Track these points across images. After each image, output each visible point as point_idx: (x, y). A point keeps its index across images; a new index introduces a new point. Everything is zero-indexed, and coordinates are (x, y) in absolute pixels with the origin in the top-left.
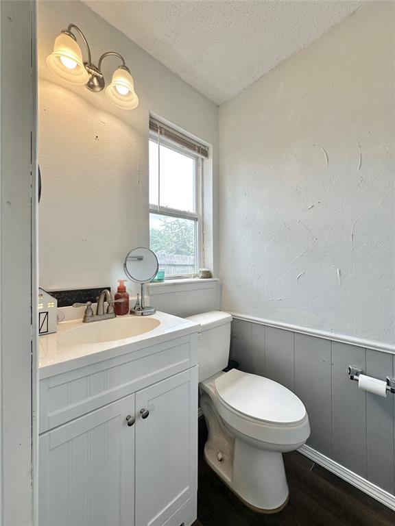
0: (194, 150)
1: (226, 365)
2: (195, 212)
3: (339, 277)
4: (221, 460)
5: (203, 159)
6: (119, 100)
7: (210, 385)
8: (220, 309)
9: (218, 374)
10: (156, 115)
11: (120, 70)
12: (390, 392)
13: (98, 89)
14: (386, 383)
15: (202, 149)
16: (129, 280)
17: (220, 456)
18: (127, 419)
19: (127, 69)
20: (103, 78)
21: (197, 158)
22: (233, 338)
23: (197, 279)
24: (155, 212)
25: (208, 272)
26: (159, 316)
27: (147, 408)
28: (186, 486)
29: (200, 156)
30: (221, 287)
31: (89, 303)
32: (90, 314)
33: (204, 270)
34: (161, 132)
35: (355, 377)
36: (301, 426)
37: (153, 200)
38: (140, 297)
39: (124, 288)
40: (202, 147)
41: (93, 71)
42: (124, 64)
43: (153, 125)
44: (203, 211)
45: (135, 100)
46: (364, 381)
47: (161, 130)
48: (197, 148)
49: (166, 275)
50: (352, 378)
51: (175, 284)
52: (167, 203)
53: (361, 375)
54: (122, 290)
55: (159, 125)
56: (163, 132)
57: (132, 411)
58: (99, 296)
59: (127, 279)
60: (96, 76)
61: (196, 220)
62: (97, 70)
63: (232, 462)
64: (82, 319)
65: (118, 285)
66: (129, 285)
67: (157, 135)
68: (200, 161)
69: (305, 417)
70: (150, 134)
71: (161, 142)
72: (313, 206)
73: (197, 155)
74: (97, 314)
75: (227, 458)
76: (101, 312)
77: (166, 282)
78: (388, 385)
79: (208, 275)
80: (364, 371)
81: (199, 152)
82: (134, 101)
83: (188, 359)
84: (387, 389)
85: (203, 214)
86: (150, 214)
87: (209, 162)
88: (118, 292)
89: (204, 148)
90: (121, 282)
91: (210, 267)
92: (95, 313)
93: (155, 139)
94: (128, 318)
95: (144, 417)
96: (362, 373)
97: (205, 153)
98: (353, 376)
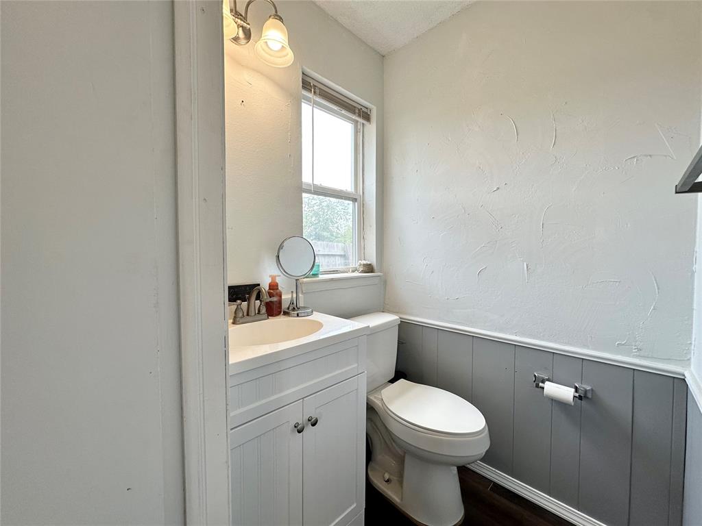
0: (354, 113)
1: (392, 375)
2: (353, 190)
3: (526, 272)
4: (388, 481)
5: (363, 124)
6: (269, 57)
7: (375, 397)
8: (383, 310)
9: (384, 386)
10: (309, 71)
11: (272, 21)
12: (577, 399)
13: (243, 42)
14: (573, 390)
15: (363, 112)
16: (282, 275)
17: (387, 476)
18: (295, 427)
19: (281, 19)
20: (249, 29)
21: (356, 122)
22: (401, 343)
23: (356, 274)
24: (309, 191)
25: (370, 264)
26: (317, 316)
27: (314, 416)
28: (353, 503)
29: (361, 120)
30: (385, 282)
31: (239, 301)
32: (241, 315)
33: (365, 262)
34: (315, 92)
35: (541, 384)
36: (480, 436)
37: (306, 178)
38: (295, 295)
39: (277, 285)
40: (364, 109)
41: (239, 21)
42: (276, 12)
43: (306, 85)
44: (363, 189)
45: (290, 56)
46: (551, 388)
47: (315, 89)
48: (357, 111)
49: (321, 269)
50: (537, 386)
51: (332, 280)
52: (323, 180)
53: (547, 382)
54: (273, 287)
55: (312, 83)
56: (318, 91)
57: (300, 419)
58: (250, 293)
59: (280, 274)
60: (242, 27)
61: (355, 200)
62: (244, 19)
63: (401, 482)
64: (231, 321)
65: (269, 280)
66: (282, 282)
67: (310, 95)
68: (360, 127)
69: (485, 427)
70: (303, 95)
71: (316, 104)
72: (498, 188)
73: (357, 119)
74: (248, 315)
75: (394, 478)
76: (252, 313)
77: (321, 277)
78: (576, 391)
79: (369, 269)
80: (551, 378)
81: (359, 116)
82: (288, 56)
83: (356, 365)
84: (574, 397)
85: (363, 193)
86: (304, 195)
87: (371, 129)
88: (270, 289)
89: (365, 110)
90: (273, 278)
91: (372, 259)
92: (245, 314)
93: (308, 100)
94: (280, 320)
95: (313, 425)
96: (548, 380)
97: (367, 117)
98: (538, 383)
